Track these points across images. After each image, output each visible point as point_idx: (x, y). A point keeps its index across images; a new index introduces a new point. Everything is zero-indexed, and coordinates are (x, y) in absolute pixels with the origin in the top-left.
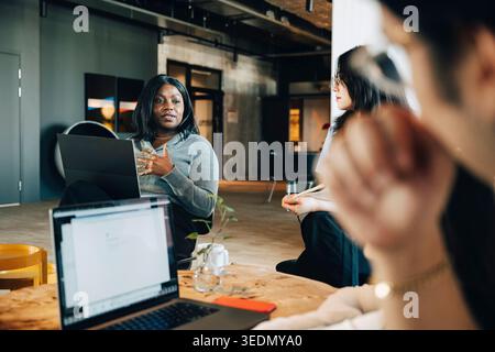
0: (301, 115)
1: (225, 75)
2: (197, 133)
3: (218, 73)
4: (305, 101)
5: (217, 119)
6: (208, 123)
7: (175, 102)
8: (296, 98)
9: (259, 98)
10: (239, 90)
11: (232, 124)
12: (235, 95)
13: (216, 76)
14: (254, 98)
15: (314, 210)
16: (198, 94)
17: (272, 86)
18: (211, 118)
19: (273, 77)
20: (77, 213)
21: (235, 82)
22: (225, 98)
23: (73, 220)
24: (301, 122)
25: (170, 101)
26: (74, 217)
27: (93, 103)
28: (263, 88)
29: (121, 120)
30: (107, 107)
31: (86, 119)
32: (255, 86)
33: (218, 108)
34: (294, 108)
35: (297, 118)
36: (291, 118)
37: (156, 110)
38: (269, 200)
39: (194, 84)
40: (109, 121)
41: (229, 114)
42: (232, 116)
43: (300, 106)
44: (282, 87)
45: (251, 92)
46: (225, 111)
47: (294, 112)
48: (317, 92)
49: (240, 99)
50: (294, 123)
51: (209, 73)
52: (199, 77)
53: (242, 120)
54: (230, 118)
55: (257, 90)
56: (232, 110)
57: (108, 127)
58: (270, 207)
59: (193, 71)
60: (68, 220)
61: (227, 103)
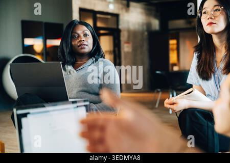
0: (178, 44)
1: (121, 18)
2: (104, 58)
3: (116, 16)
4: (181, 34)
5: (116, 49)
6: (110, 52)
7: (86, 35)
8: (174, 32)
9: (146, 33)
10: (132, 28)
11: (128, 53)
12: (129, 31)
13: (114, 18)
14: (142, 33)
15: (187, 108)
16: (102, 32)
17: (156, 24)
18: (112, 49)
19: (156, 17)
20: (31, 111)
21: (128, 22)
22: (122, 34)
23: (28, 116)
24: (178, 49)
25: (82, 35)
26: (29, 113)
27: (28, 42)
28: (149, 25)
29: (48, 53)
30: (37, 44)
31: (23, 53)
32: (143, 24)
33: (117, 41)
34: (173, 39)
35: (175, 47)
36: (171, 47)
37: (73, 43)
38: (157, 106)
39: (99, 24)
40: (39, 54)
41: (126, 45)
42: (128, 47)
43: (177, 38)
44: (163, 24)
45: (141, 28)
46: (122, 43)
47: (173, 42)
48: (188, 26)
49: (133, 34)
50: (173, 50)
51: (109, 17)
52: (102, 20)
53: (135, 49)
54: (126, 48)
55: (145, 27)
56: (127, 42)
57: (38, 58)
58: (157, 111)
59: (98, 15)
60: (25, 115)
61: (124, 37)
